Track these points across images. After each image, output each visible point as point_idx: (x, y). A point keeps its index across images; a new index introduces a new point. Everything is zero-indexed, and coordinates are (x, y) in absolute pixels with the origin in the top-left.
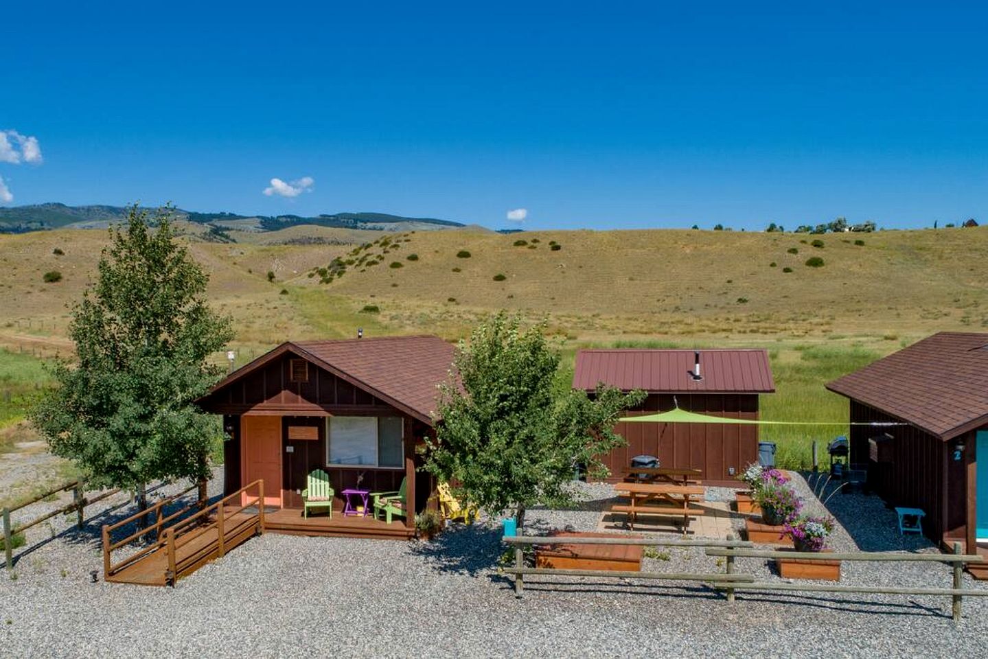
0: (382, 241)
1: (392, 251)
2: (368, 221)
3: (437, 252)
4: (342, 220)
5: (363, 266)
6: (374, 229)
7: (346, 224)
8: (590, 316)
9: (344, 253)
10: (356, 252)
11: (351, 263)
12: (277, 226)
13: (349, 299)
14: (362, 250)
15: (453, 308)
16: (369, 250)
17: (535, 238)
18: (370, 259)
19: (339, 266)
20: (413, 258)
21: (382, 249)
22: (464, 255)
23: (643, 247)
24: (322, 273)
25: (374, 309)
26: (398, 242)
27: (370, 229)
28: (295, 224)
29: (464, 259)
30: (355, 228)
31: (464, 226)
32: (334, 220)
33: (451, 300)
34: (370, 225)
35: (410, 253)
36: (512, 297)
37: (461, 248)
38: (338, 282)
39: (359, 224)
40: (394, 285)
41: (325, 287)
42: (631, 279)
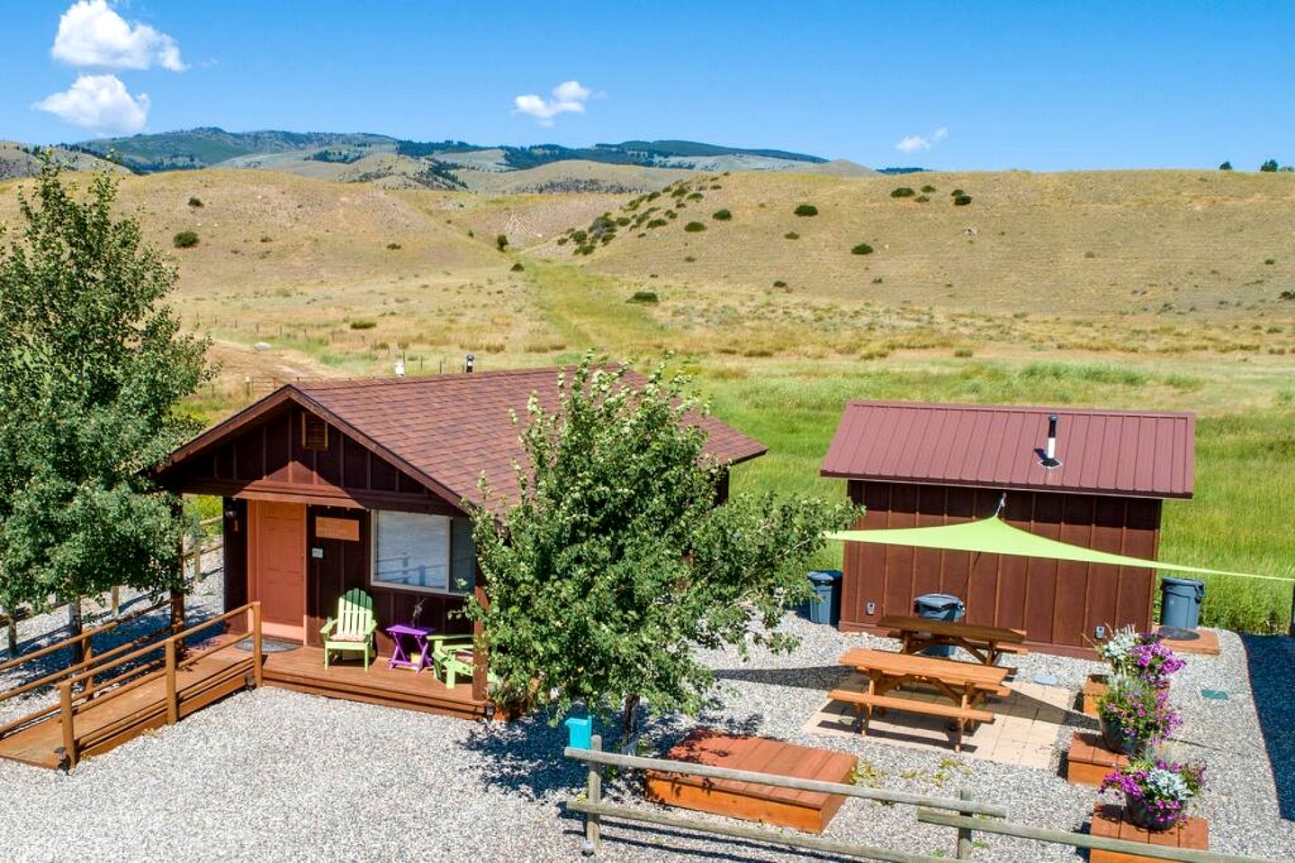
0: (676, 188)
1: (691, 204)
2: (671, 154)
3: (762, 206)
4: (629, 153)
5: (643, 229)
6: (680, 166)
7: (635, 159)
8: (1010, 315)
9: (615, 206)
10: (634, 205)
11: (624, 222)
12: (530, 161)
13: (616, 280)
14: (644, 202)
15: (780, 297)
16: (654, 203)
17: (929, 183)
18: (654, 216)
19: (606, 228)
20: (724, 215)
21: (674, 200)
22: (806, 211)
23: (1116, 201)
24: (580, 238)
25: (650, 298)
26: (701, 189)
27: (673, 166)
28: (558, 158)
29: (807, 218)
30: (650, 164)
31: (825, 161)
32: (617, 152)
33: (779, 284)
34: (673, 160)
35: (717, 208)
36: (880, 281)
37: (803, 200)
38: (601, 251)
39: (657, 159)
40: (690, 260)
41: (582, 260)
42: (1090, 255)
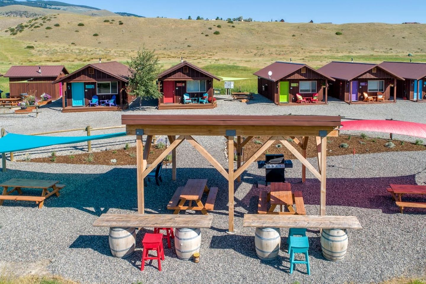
0: (43, 17)
1: (47, 22)
3: (69, 23)
5: (33, 28)
9: (25, 21)
10: (30, 21)
11: (26, 26)
13: (23, 42)
14: (34, 21)
15: (73, 47)
16: (37, 21)
17: (113, 19)
18: (36, 25)
19: (21, 28)
20: (57, 25)
21: (43, 21)
22: (81, 25)
24: (12, 30)
25: (32, 47)
26: (51, 18)
28: (13, 4)
29: (81, 27)
33: (73, 44)
34: (53, 7)
35: (56, 23)
36: (100, 43)
37: (80, 22)
38: (19, 34)
39: (48, 6)
40: (47, 37)
41: (14, 37)
42: (150, 37)
